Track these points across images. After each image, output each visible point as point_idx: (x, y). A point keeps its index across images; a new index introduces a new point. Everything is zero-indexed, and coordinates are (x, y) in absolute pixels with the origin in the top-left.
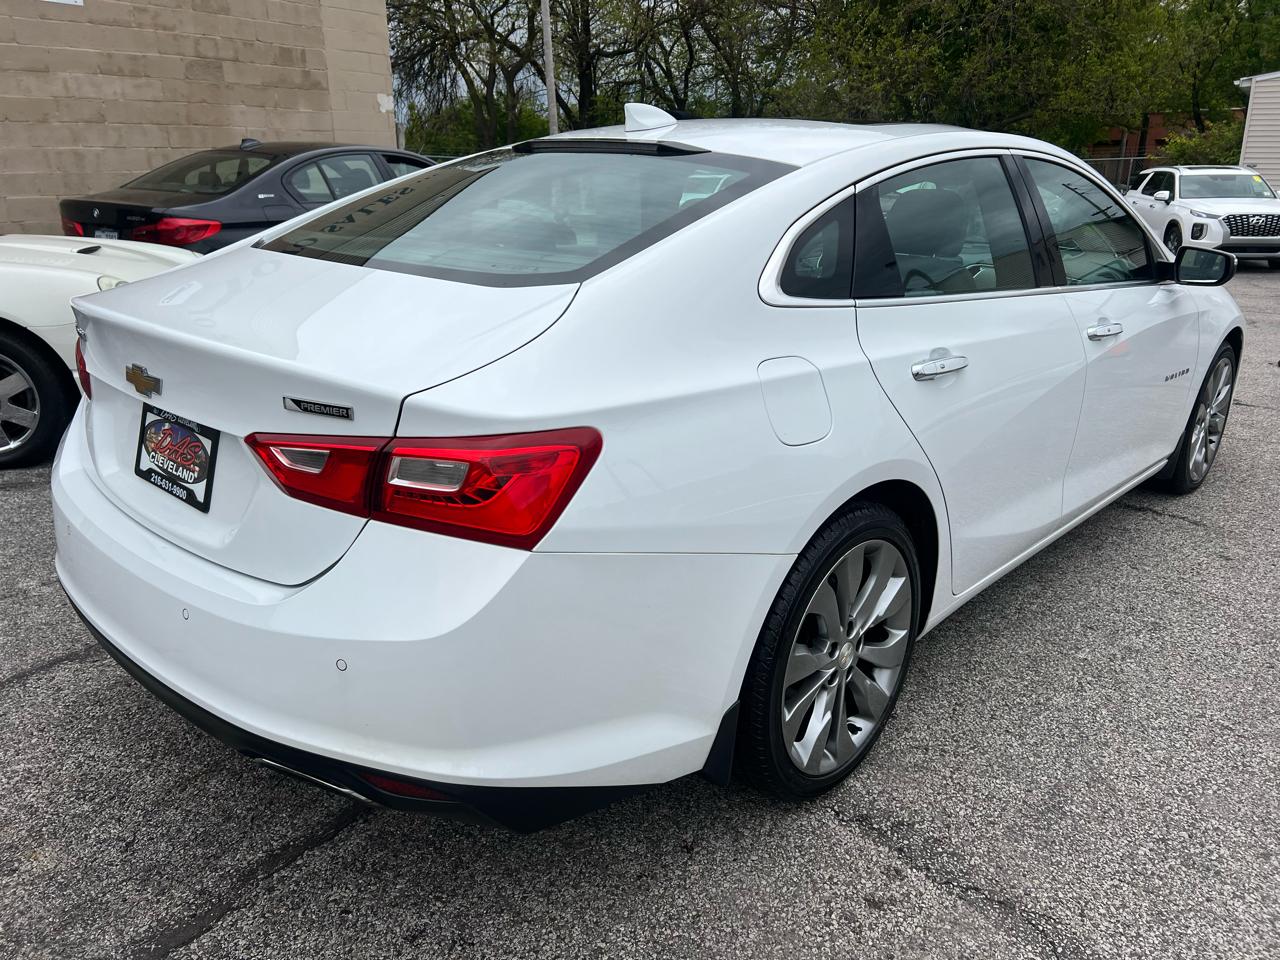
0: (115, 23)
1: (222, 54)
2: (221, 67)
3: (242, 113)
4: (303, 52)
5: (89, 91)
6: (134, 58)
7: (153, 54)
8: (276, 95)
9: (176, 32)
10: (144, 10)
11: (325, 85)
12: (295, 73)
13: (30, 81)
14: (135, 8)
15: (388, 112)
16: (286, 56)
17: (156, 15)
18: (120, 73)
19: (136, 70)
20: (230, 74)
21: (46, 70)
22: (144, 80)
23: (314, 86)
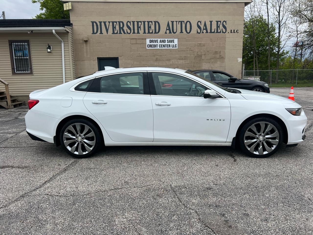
0: (183, 51)
1: (202, 54)
2: (201, 56)
3: (205, 64)
4: (220, 52)
5: (176, 63)
6: (185, 56)
7: (189, 55)
8: (213, 61)
9: (194, 51)
10: (188, 48)
11: (224, 57)
12: (218, 56)
13: (167, 62)
14: (187, 48)
15: (240, 62)
16: (216, 53)
17: (190, 48)
18: (182, 59)
19: (185, 58)
20: (203, 57)
21: (170, 60)
22: (186, 60)
23: (222, 58)
